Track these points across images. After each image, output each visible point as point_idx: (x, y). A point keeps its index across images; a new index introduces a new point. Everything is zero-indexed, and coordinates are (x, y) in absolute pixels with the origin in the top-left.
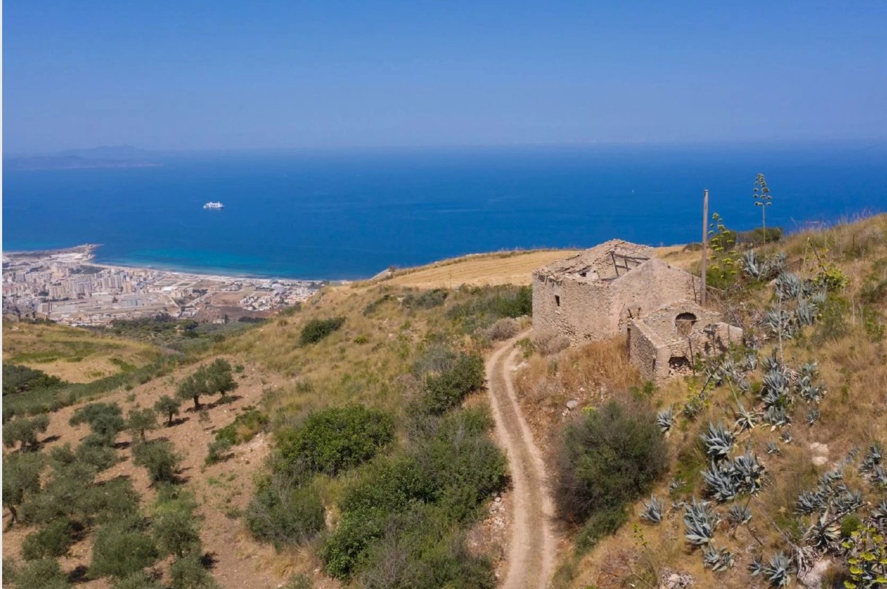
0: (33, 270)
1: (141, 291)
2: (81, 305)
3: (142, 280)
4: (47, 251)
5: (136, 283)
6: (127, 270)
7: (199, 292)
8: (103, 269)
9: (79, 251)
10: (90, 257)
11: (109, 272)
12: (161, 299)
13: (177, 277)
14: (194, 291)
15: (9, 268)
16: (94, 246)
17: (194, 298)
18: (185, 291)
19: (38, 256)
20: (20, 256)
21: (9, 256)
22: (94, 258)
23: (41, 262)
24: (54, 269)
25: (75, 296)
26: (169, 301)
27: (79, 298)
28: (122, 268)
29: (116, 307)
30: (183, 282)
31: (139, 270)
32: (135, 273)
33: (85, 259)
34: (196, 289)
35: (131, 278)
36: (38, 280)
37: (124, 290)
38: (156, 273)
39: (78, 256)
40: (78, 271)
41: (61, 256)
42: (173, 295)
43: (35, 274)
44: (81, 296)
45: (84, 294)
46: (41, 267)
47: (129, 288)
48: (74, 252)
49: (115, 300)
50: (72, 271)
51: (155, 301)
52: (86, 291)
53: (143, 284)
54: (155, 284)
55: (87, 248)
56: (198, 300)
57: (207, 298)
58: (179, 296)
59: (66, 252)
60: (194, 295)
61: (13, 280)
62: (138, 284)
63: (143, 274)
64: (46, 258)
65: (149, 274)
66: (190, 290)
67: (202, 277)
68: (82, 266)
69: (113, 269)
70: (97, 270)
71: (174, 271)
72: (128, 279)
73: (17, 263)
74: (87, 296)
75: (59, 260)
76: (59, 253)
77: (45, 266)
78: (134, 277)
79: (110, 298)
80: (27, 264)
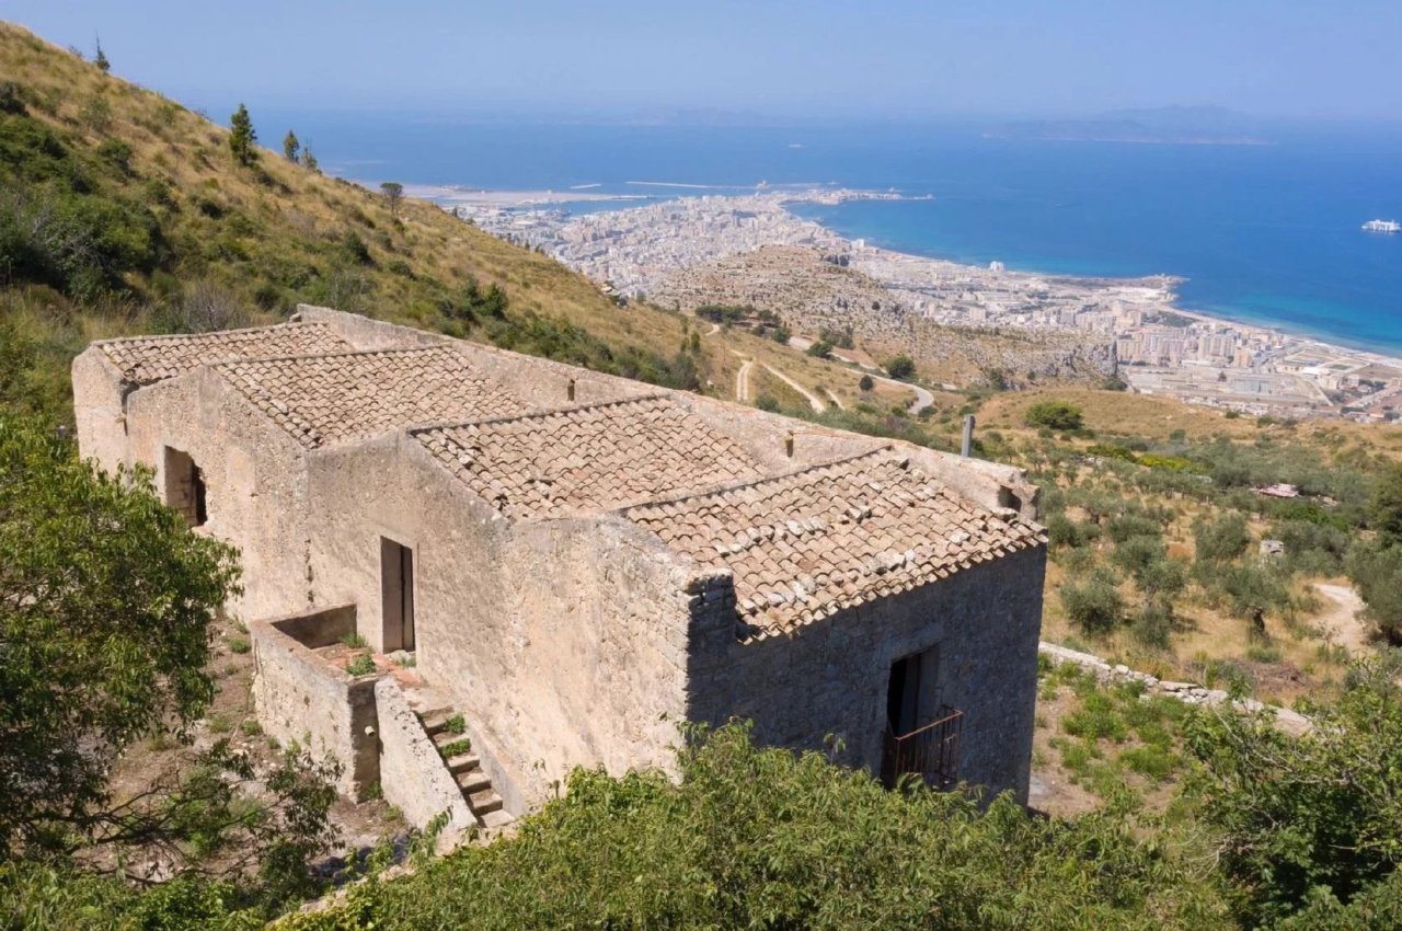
0: (1087, 308)
1: (1264, 369)
2: (1166, 376)
3: (1263, 348)
4: (1101, 280)
5: (1254, 352)
6: (1238, 329)
7: (1370, 384)
8: (1194, 320)
9: (1152, 285)
10: (1171, 297)
11: (1207, 328)
12: (1301, 388)
13: (1326, 351)
14: (1362, 382)
15: (1048, 300)
16: (1175, 279)
17: (1360, 395)
18: (1345, 380)
19: (1090, 286)
20: (1062, 282)
21: (1046, 281)
22: (1177, 300)
23: (1096, 296)
24: (1117, 310)
25: (1155, 361)
26: (1316, 393)
27: (1161, 365)
28: (1228, 325)
29: (1225, 389)
30: (1336, 362)
31: (1258, 331)
32: (1255, 335)
33: (1163, 300)
34: (1366, 378)
35: (1245, 343)
36: (1095, 327)
37: (1235, 363)
38: (1287, 339)
39: (1152, 293)
40: (1155, 320)
41: (1123, 289)
42: (1322, 382)
43: (1090, 316)
44: (1164, 361)
45: (1169, 359)
46: (1096, 305)
47: (1245, 360)
48: (1143, 285)
49: (1223, 378)
50: (1145, 318)
51: (1290, 389)
52: (1173, 356)
53: (1265, 355)
54: (1286, 359)
55: (1166, 280)
56: (1366, 400)
57: (1386, 398)
58: (1333, 387)
59: (1131, 285)
60: (1363, 389)
61: (1058, 321)
62: (1258, 355)
63: (1264, 338)
64: (1101, 291)
65: (1275, 338)
66: (1354, 379)
67: (1371, 358)
68: (1160, 313)
69: (1214, 324)
70: (1185, 322)
71: (1319, 340)
72: (1239, 343)
73: (1060, 294)
74: (1173, 364)
75: (1122, 297)
76: (1121, 284)
77: (1102, 305)
78: (1250, 342)
79: (1216, 373)
80: (1075, 298)
